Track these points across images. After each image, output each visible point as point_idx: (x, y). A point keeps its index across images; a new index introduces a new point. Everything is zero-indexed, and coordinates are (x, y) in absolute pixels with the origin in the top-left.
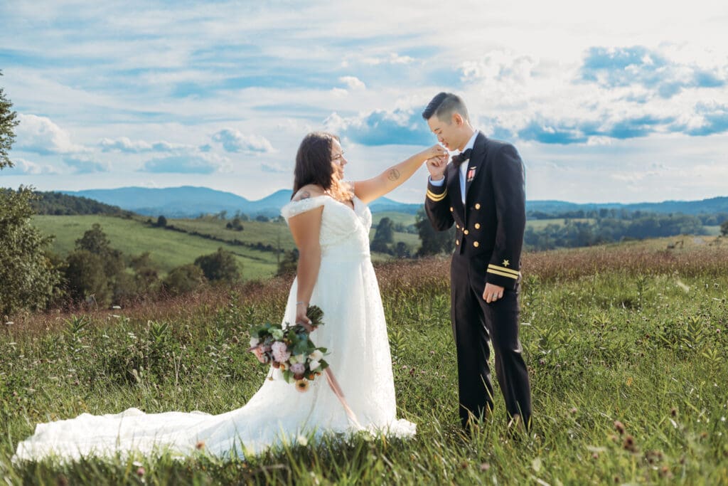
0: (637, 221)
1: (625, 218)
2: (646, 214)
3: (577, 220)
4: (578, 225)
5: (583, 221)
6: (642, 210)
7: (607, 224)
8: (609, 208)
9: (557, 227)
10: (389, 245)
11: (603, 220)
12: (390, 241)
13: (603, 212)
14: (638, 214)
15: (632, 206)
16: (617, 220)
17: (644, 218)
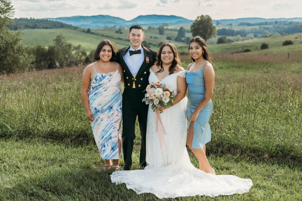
0: (291, 26)
1: (285, 24)
2: (295, 23)
3: (264, 26)
4: (265, 28)
5: (267, 26)
6: (294, 21)
7: (277, 27)
8: (279, 20)
9: (255, 29)
10: (183, 39)
11: (276, 25)
12: (184, 37)
13: (276, 22)
14: (291, 23)
15: (290, 19)
16: (281, 26)
17: (293, 24)
